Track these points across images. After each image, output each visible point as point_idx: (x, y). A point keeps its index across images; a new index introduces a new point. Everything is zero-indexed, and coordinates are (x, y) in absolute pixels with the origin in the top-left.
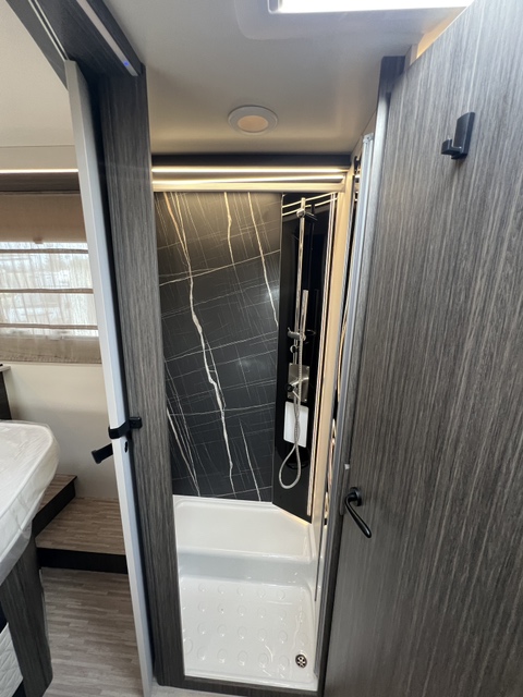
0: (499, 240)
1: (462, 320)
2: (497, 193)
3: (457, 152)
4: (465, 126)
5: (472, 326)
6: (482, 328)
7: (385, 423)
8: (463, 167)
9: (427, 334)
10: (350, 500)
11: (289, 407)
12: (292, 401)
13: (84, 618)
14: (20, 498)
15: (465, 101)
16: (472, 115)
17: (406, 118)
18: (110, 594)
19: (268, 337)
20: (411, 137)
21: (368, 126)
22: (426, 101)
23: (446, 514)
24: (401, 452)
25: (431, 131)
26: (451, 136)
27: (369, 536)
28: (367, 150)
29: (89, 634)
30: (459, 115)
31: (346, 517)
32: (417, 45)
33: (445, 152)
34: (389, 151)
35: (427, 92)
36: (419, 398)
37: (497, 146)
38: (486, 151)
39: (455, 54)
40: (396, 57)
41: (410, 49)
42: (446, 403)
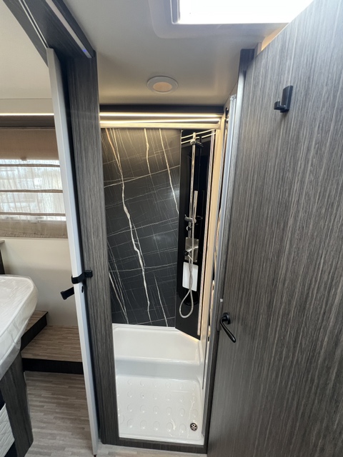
0: (307, 160)
1: (287, 208)
2: (305, 132)
3: (283, 108)
4: (288, 93)
5: (293, 211)
6: (298, 212)
7: (243, 272)
8: (287, 117)
9: (267, 217)
10: (223, 320)
11: (186, 266)
12: (188, 262)
13: (53, 403)
14: (14, 323)
15: (288, 78)
16: (292, 87)
17: (255, 86)
18: (70, 387)
19: (172, 221)
20: (258, 98)
21: (233, 90)
22: (266, 77)
23: (279, 324)
24: (253, 289)
25: (269, 95)
26: (280, 99)
27: (234, 342)
28: (233, 105)
29: (57, 413)
30: (284, 87)
31: (221, 331)
32: (261, 43)
33: (276, 108)
34: (245, 105)
35: (266, 72)
36: (263, 255)
37: (305, 105)
38: (299, 109)
39: (282, 50)
40: (249, 50)
41: (257, 45)
42: (278, 257)
